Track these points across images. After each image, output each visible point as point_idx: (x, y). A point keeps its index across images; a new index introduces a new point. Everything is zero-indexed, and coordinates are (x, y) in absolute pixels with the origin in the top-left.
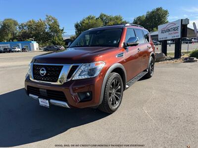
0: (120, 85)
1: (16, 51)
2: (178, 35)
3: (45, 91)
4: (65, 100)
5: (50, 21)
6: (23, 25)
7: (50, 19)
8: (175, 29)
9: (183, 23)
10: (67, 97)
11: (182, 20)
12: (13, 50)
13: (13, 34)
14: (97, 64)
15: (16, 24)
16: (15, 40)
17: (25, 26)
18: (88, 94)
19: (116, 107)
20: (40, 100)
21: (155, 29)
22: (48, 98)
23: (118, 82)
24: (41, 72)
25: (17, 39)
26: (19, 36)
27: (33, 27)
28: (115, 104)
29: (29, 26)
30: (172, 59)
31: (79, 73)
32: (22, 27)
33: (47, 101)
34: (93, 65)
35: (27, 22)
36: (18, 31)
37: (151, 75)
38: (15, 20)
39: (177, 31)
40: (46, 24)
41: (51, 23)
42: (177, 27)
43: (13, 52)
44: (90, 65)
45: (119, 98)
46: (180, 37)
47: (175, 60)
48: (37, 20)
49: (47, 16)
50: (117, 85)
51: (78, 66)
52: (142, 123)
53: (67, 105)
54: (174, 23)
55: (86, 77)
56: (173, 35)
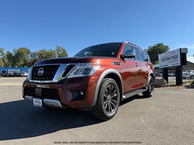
0: (116, 93)
1: (24, 76)
2: (178, 62)
3: (41, 89)
4: (58, 98)
5: (59, 51)
6: (35, 54)
7: (60, 49)
8: (175, 57)
9: (182, 52)
10: (60, 95)
11: (180, 49)
12: (22, 75)
13: (25, 61)
14: (92, 65)
15: (28, 52)
16: (25, 66)
17: (37, 54)
18: (82, 93)
19: (112, 114)
20: (34, 100)
21: (157, 62)
22: (42, 97)
23: (114, 89)
24: (39, 72)
25: (27, 65)
26: (30, 63)
27: (44, 55)
28: (111, 111)
29: (40, 55)
30: (173, 86)
31: (75, 72)
32: (34, 55)
33: (41, 100)
34: (88, 65)
35: (38, 51)
36: (29, 58)
37: (152, 94)
38: (29, 49)
39: (177, 59)
40: (56, 53)
41: (60, 53)
42: (177, 56)
43: (21, 76)
44: (85, 65)
45: (115, 106)
46: (180, 65)
47: (177, 87)
48: (48, 50)
49: (57, 47)
50: (113, 92)
51: (74, 65)
52: (137, 129)
53: (59, 103)
54: (173, 52)
55: (81, 76)
56: (173, 63)
